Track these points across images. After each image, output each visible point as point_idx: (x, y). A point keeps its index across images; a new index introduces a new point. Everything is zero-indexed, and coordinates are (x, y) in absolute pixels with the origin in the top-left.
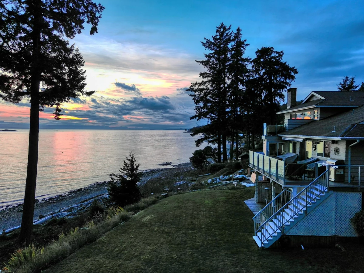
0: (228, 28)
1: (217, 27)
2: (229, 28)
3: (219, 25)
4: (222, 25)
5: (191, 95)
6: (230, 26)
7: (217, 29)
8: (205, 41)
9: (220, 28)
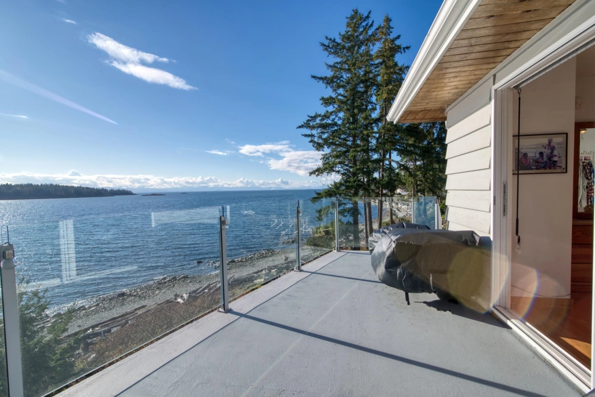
0: (366, 17)
1: (347, 18)
2: (368, 17)
3: (350, 13)
4: (356, 12)
5: (306, 136)
6: (369, 13)
7: (348, 20)
8: (326, 42)
9: (352, 18)
